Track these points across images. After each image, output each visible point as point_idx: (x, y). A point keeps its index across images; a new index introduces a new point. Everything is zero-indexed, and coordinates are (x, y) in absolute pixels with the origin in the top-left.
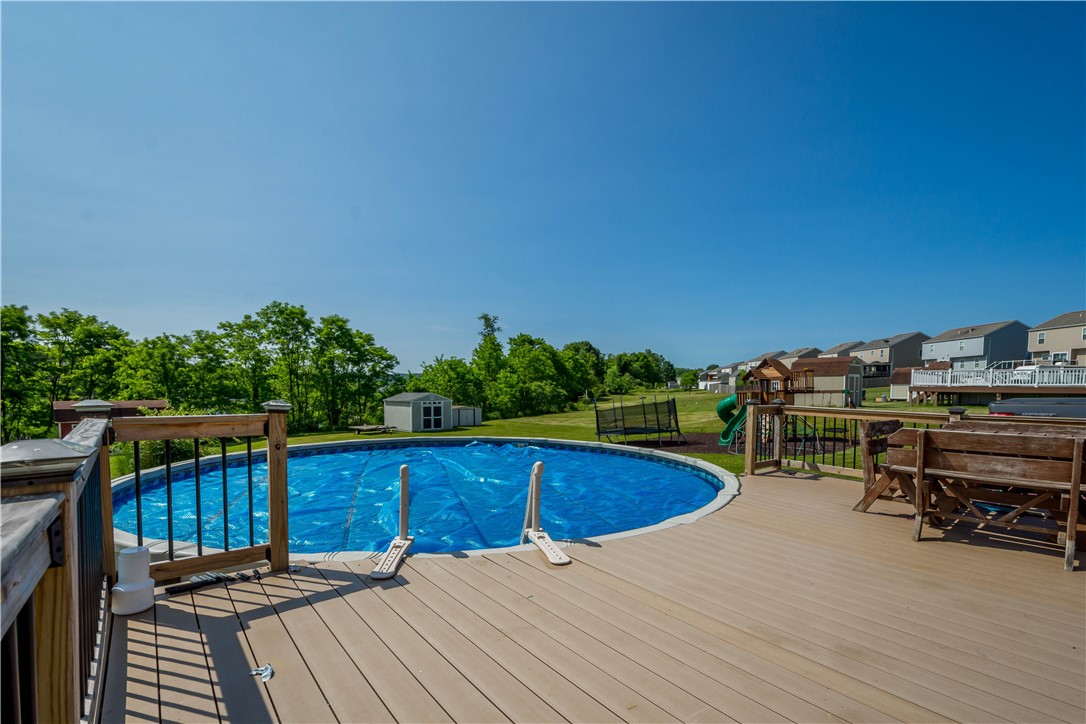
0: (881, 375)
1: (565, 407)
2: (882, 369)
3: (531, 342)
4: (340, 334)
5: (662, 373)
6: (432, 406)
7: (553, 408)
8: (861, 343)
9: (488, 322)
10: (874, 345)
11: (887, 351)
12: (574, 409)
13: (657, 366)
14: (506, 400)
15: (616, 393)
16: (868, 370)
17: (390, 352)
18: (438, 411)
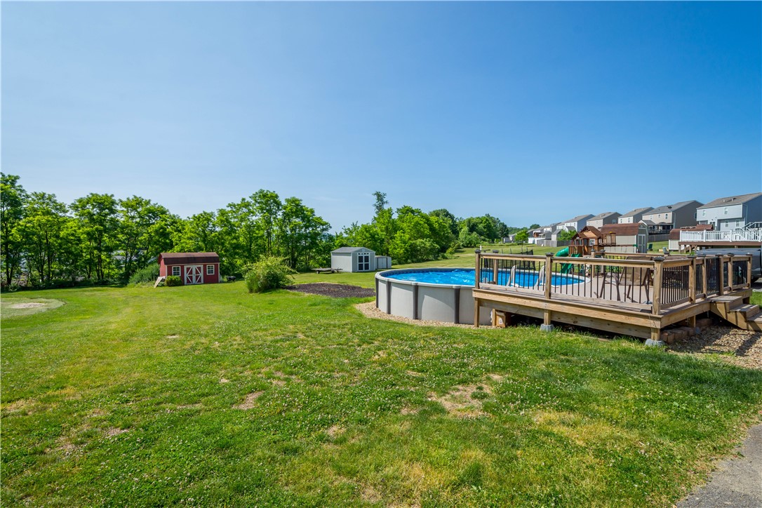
0: (666, 232)
1: (438, 256)
2: (667, 227)
3: (413, 212)
4: (297, 210)
5: (498, 231)
6: (364, 256)
7: (431, 257)
8: (651, 209)
9: (380, 197)
10: (660, 210)
11: (670, 215)
12: (445, 258)
13: (495, 226)
14: (402, 251)
15: (467, 247)
16: (656, 228)
17: (325, 220)
18: (367, 258)
